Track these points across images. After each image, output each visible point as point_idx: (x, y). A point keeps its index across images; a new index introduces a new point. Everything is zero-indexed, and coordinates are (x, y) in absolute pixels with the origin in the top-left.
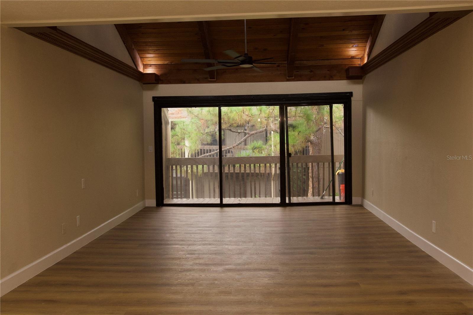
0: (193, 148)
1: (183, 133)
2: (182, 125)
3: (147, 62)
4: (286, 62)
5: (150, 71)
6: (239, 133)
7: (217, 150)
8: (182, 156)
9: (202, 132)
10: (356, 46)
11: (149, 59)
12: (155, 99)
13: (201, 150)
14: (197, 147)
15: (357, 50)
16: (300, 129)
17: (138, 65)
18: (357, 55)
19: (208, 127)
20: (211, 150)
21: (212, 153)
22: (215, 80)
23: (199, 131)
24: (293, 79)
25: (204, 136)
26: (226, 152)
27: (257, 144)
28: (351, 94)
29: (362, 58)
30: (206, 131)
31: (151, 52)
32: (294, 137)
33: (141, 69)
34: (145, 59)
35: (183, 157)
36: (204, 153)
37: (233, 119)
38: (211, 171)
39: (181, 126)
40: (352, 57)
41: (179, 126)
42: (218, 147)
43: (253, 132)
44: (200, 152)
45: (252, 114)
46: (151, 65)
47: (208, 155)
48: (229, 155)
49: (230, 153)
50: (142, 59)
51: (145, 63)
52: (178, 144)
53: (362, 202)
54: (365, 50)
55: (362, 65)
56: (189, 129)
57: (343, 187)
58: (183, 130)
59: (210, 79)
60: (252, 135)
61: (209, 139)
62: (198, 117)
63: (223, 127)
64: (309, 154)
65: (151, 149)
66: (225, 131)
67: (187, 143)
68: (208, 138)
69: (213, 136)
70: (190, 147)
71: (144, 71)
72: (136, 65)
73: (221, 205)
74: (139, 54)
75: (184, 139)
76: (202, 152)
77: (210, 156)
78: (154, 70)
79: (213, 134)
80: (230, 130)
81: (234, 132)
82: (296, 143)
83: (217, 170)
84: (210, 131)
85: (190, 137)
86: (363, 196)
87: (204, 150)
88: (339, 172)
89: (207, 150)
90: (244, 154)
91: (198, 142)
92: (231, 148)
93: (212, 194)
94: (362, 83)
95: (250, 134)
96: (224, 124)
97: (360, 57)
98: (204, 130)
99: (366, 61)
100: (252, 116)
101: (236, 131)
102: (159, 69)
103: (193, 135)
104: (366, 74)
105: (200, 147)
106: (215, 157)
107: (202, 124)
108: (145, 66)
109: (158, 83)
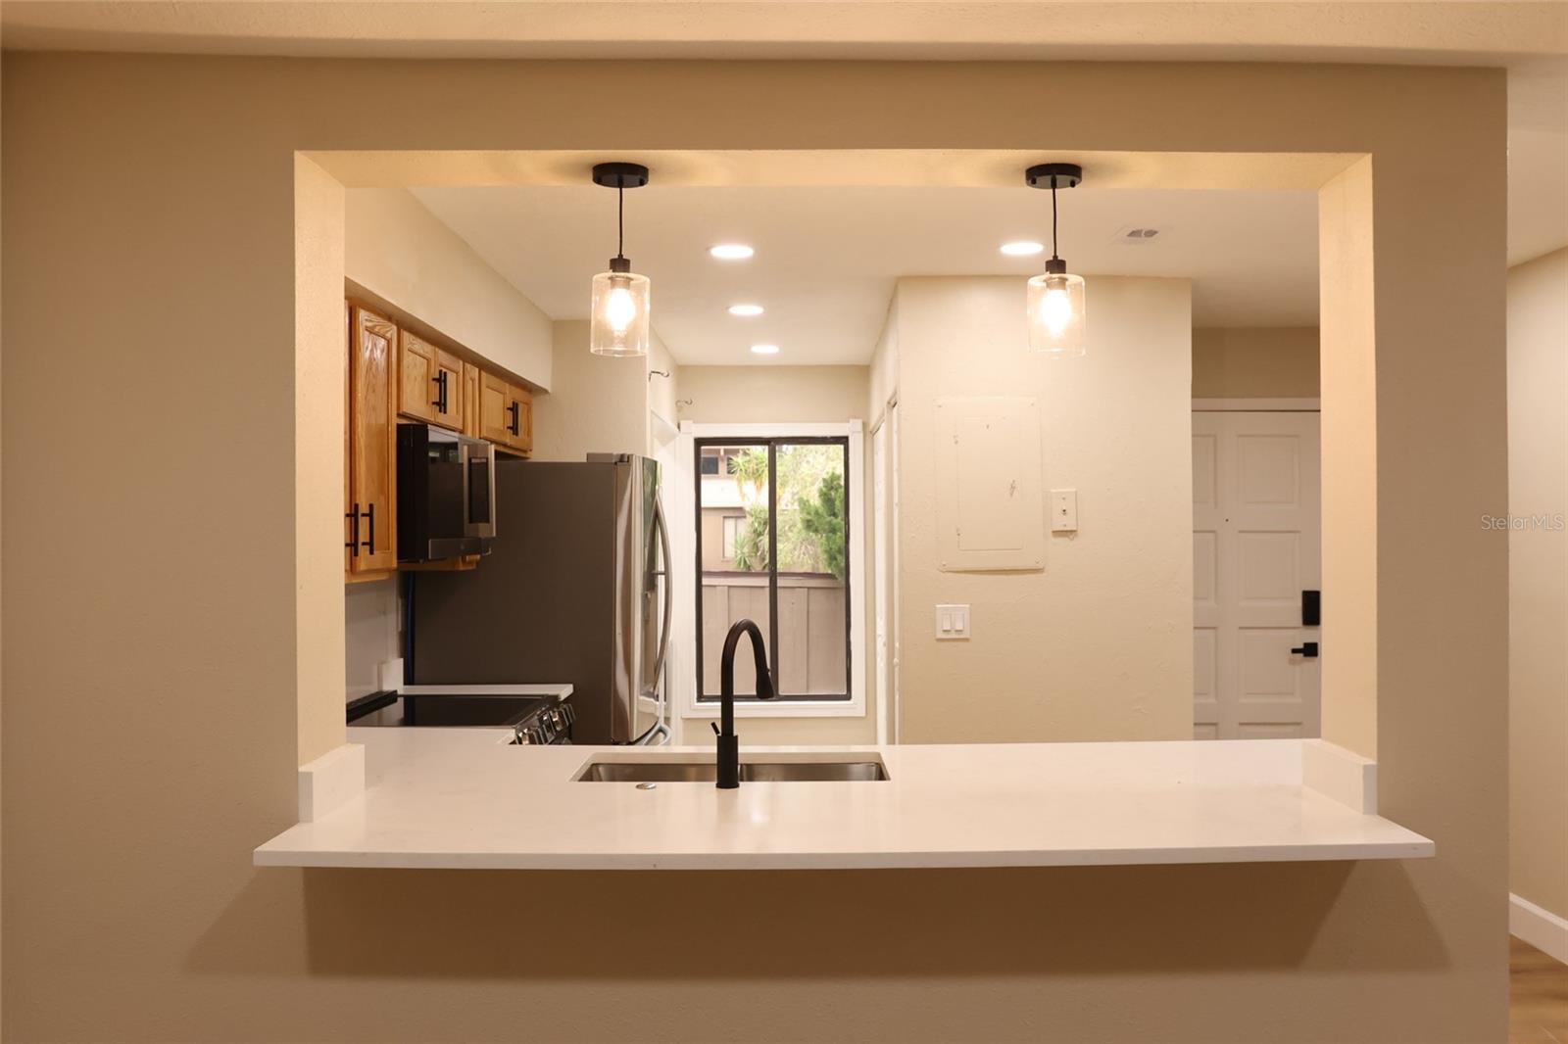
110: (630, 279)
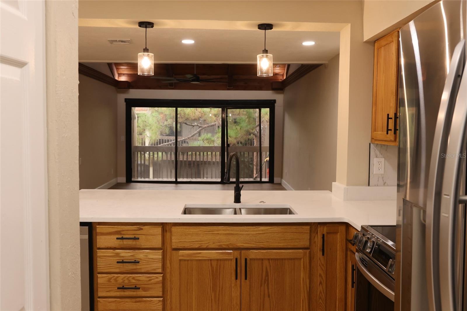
0: (154, 138)
1: (145, 125)
2: (144, 117)
3: (121, 71)
4: (227, 76)
5: (123, 79)
6: (193, 126)
7: (174, 140)
8: (142, 144)
9: (162, 125)
10: (278, 67)
11: (123, 70)
12: (126, 100)
13: (160, 140)
14: (157, 137)
15: (279, 69)
16: (242, 125)
17: (115, 74)
18: (279, 73)
19: (167, 121)
20: (169, 140)
21: (170, 143)
22: (173, 87)
23: (159, 123)
24: (232, 89)
25: (163, 128)
26: (182, 142)
27: (207, 137)
28: (274, 101)
29: (283, 75)
30: (165, 124)
31: (124, 65)
32: (237, 131)
33: (116, 78)
34: (120, 70)
35: (143, 146)
36: (163, 143)
37: (188, 115)
38: (169, 159)
39: (143, 119)
40: (276, 74)
41: (141, 118)
42: (174, 138)
43: (206, 126)
44: (159, 142)
45: (203, 111)
46: (124, 74)
47: (167, 145)
48: (185, 145)
49: (185, 143)
50: (118, 70)
51: (119, 73)
52: (141, 134)
53: (281, 181)
54: (285, 70)
55: (283, 80)
56: (150, 122)
57: (268, 170)
58: (145, 123)
59: (170, 86)
60: (204, 128)
61: (167, 131)
62: (158, 112)
63: (179, 120)
64: (253, 145)
65: (123, 138)
66: (182, 124)
67: (148, 133)
68: (166, 129)
69: (171, 128)
70: (151, 137)
71: (118, 79)
72: (113, 75)
73: (176, 182)
74: (115, 66)
75: (145, 130)
76: (161, 141)
77: (168, 145)
78: (126, 78)
79: (171, 126)
80: (186, 123)
81: (189, 125)
82: (238, 136)
83: (173, 158)
84: (168, 124)
85: (151, 128)
86: (282, 177)
87: (163, 140)
88: (267, 160)
89: (165, 140)
90: (196, 144)
91: (158, 133)
92: (186, 139)
93: (169, 174)
94: (283, 93)
95: (203, 127)
96: (181, 118)
97: (282, 74)
98: (164, 123)
99: (285, 78)
100: (204, 112)
101: (191, 125)
102: (130, 77)
103: (153, 128)
104: (285, 87)
105: (160, 137)
106: (172, 146)
107: (162, 117)
108: (120, 75)
109: (129, 88)
110: (267, 55)
